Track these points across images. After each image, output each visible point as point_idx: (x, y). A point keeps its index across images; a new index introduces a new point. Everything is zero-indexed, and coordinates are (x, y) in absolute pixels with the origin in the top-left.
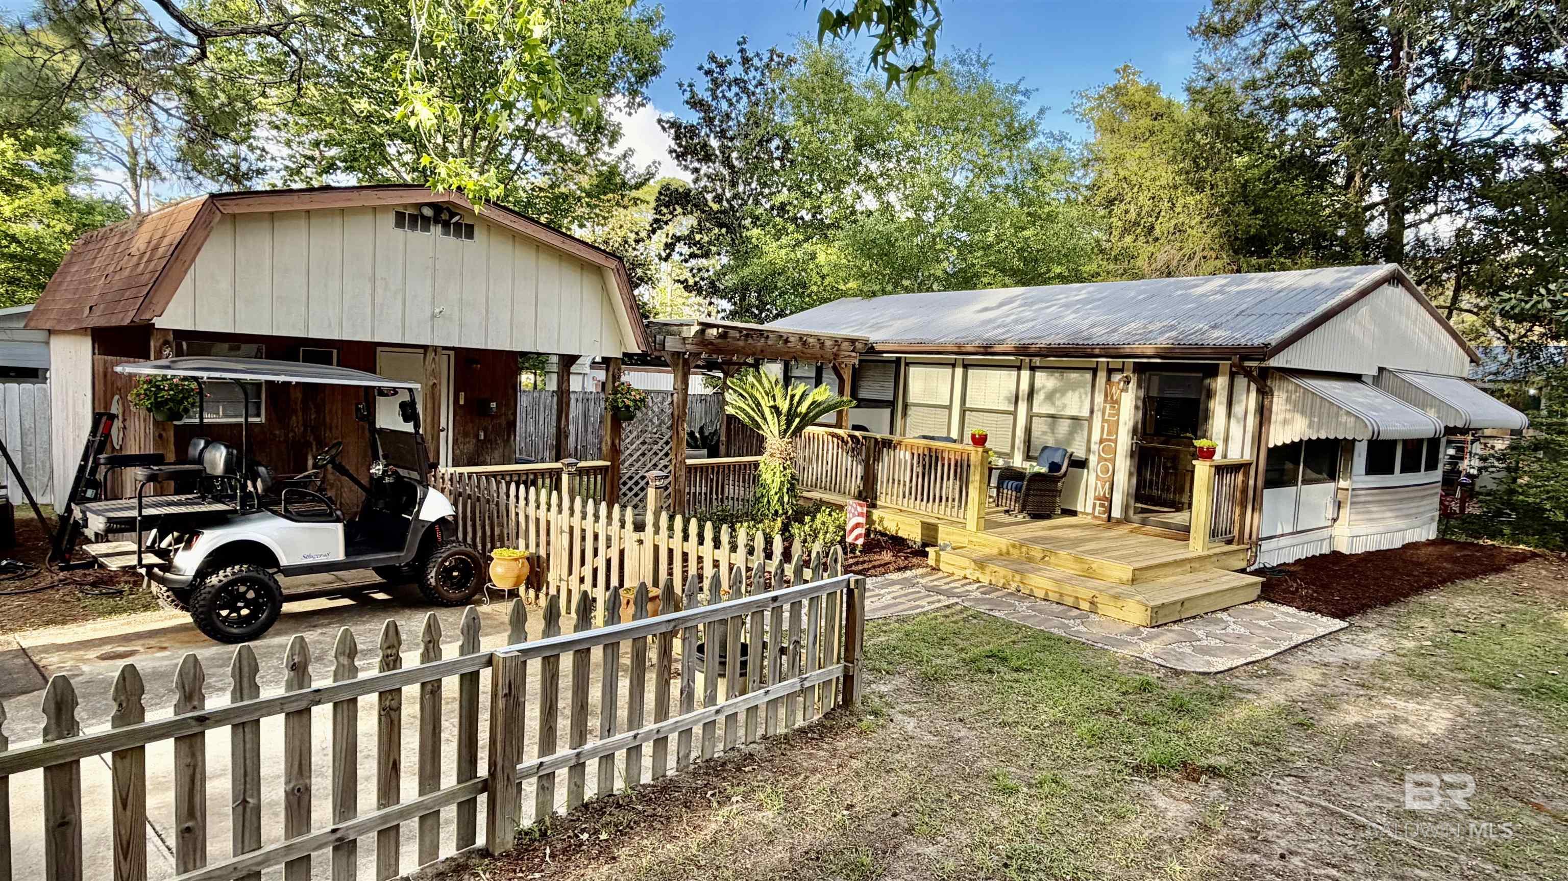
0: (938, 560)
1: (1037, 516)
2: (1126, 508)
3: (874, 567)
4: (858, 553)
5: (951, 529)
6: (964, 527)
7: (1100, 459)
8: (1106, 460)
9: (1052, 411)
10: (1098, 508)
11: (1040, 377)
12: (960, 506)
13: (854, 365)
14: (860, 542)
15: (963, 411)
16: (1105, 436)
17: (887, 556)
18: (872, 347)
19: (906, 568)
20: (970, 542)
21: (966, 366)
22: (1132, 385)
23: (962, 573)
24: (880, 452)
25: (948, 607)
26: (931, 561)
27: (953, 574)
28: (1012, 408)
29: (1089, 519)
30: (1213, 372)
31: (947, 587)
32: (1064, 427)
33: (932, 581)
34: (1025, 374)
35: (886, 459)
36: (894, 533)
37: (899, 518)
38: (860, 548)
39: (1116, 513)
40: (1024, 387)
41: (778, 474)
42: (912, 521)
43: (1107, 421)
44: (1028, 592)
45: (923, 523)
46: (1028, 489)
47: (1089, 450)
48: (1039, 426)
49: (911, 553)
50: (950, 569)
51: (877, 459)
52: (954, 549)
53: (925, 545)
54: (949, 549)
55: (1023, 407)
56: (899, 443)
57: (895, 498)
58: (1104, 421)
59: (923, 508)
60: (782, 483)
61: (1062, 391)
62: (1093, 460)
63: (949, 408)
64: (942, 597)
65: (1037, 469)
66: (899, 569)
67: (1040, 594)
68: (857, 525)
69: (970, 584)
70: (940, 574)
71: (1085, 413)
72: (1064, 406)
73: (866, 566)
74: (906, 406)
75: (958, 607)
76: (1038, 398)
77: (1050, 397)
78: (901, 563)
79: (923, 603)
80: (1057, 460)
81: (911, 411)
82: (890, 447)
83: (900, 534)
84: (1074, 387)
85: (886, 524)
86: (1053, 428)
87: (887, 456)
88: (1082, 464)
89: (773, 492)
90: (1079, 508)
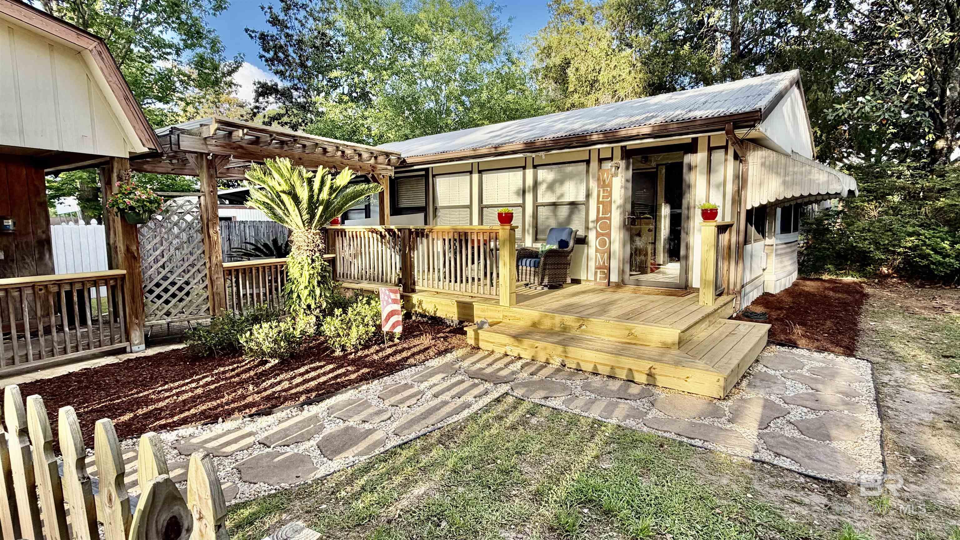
0: (477, 339)
1: (554, 286)
2: (622, 272)
3: (413, 355)
4: (396, 341)
5: (485, 306)
6: (497, 302)
7: (598, 235)
8: (603, 235)
9: (553, 199)
10: (599, 275)
11: (542, 173)
12: (492, 285)
13: (390, 177)
14: (399, 330)
15: (481, 209)
16: (601, 215)
17: (426, 340)
18: (404, 161)
19: (446, 351)
20: (505, 316)
21: (480, 172)
22: (622, 169)
23: (502, 351)
24: (415, 241)
25: (498, 400)
26: (470, 339)
27: (493, 352)
28: (520, 201)
29: (591, 285)
30: (692, 147)
31: (489, 370)
32: (564, 211)
33: (474, 363)
34: (529, 172)
35: (420, 247)
36: (432, 314)
37: (437, 300)
38: (398, 336)
39: (614, 278)
40: (530, 182)
41: (306, 267)
42: (448, 301)
43: (602, 203)
44: (574, 366)
45: (458, 302)
46: (545, 264)
47: (587, 228)
48: (543, 212)
49: (450, 332)
50: (490, 347)
51: (412, 249)
52: (491, 325)
53: (461, 322)
54: (486, 326)
55: (529, 198)
56: (431, 231)
57: (431, 281)
58: (599, 202)
59: (458, 288)
60: (311, 276)
61: (561, 181)
62: (592, 236)
63: (470, 207)
64: (488, 385)
65: (548, 247)
66: (440, 353)
67: (589, 367)
68: (392, 314)
69: (512, 362)
70: (480, 354)
71: (581, 198)
72: (562, 195)
73: (404, 354)
74: (435, 210)
75: (510, 400)
76: (542, 189)
77: (551, 187)
78: (442, 346)
79: (469, 397)
80: (564, 237)
81: (440, 213)
82: (423, 236)
83: (438, 315)
84: (570, 177)
85: (425, 306)
86: (555, 213)
87: (422, 246)
88: (582, 241)
89: (302, 287)
90: (583, 277)
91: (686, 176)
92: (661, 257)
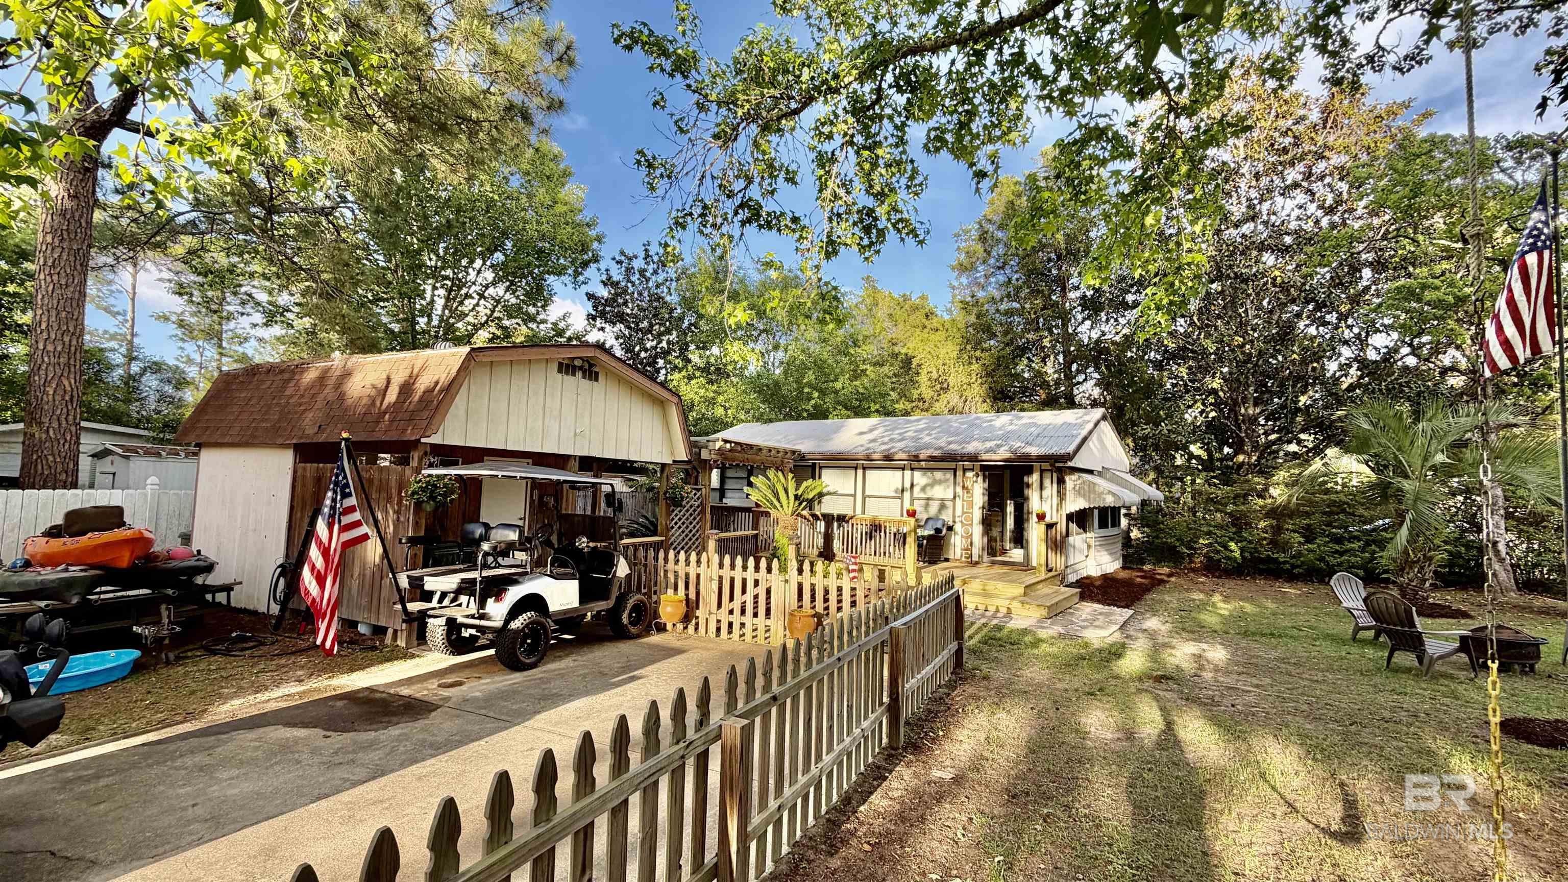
2: (980, 554)
6: (904, 570)
7: (963, 525)
8: (966, 525)
9: (926, 496)
10: (964, 556)
11: (917, 474)
12: (899, 557)
13: (790, 469)
15: (864, 497)
16: (964, 511)
18: (804, 456)
21: (864, 469)
22: (980, 479)
24: (835, 525)
28: (899, 495)
29: (958, 563)
30: (1029, 471)
32: (935, 505)
34: (908, 473)
35: (841, 530)
39: (975, 558)
40: (907, 481)
43: (965, 502)
47: (955, 520)
51: (834, 530)
55: (907, 494)
56: (851, 518)
58: (963, 502)
61: (932, 485)
62: (958, 527)
63: (854, 496)
65: (926, 532)
71: (950, 497)
72: (935, 493)
76: (917, 489)
77: (923, 489)
80: (939, 526)
82: (843, 521)
84: (940, 482)
86: (927, 506)
87: (841, 527)
88: (951, 530)
90: (951, 557)
91: (1026, 492)
92: (1008, 546)
